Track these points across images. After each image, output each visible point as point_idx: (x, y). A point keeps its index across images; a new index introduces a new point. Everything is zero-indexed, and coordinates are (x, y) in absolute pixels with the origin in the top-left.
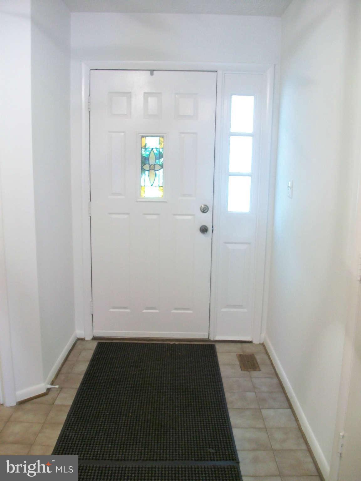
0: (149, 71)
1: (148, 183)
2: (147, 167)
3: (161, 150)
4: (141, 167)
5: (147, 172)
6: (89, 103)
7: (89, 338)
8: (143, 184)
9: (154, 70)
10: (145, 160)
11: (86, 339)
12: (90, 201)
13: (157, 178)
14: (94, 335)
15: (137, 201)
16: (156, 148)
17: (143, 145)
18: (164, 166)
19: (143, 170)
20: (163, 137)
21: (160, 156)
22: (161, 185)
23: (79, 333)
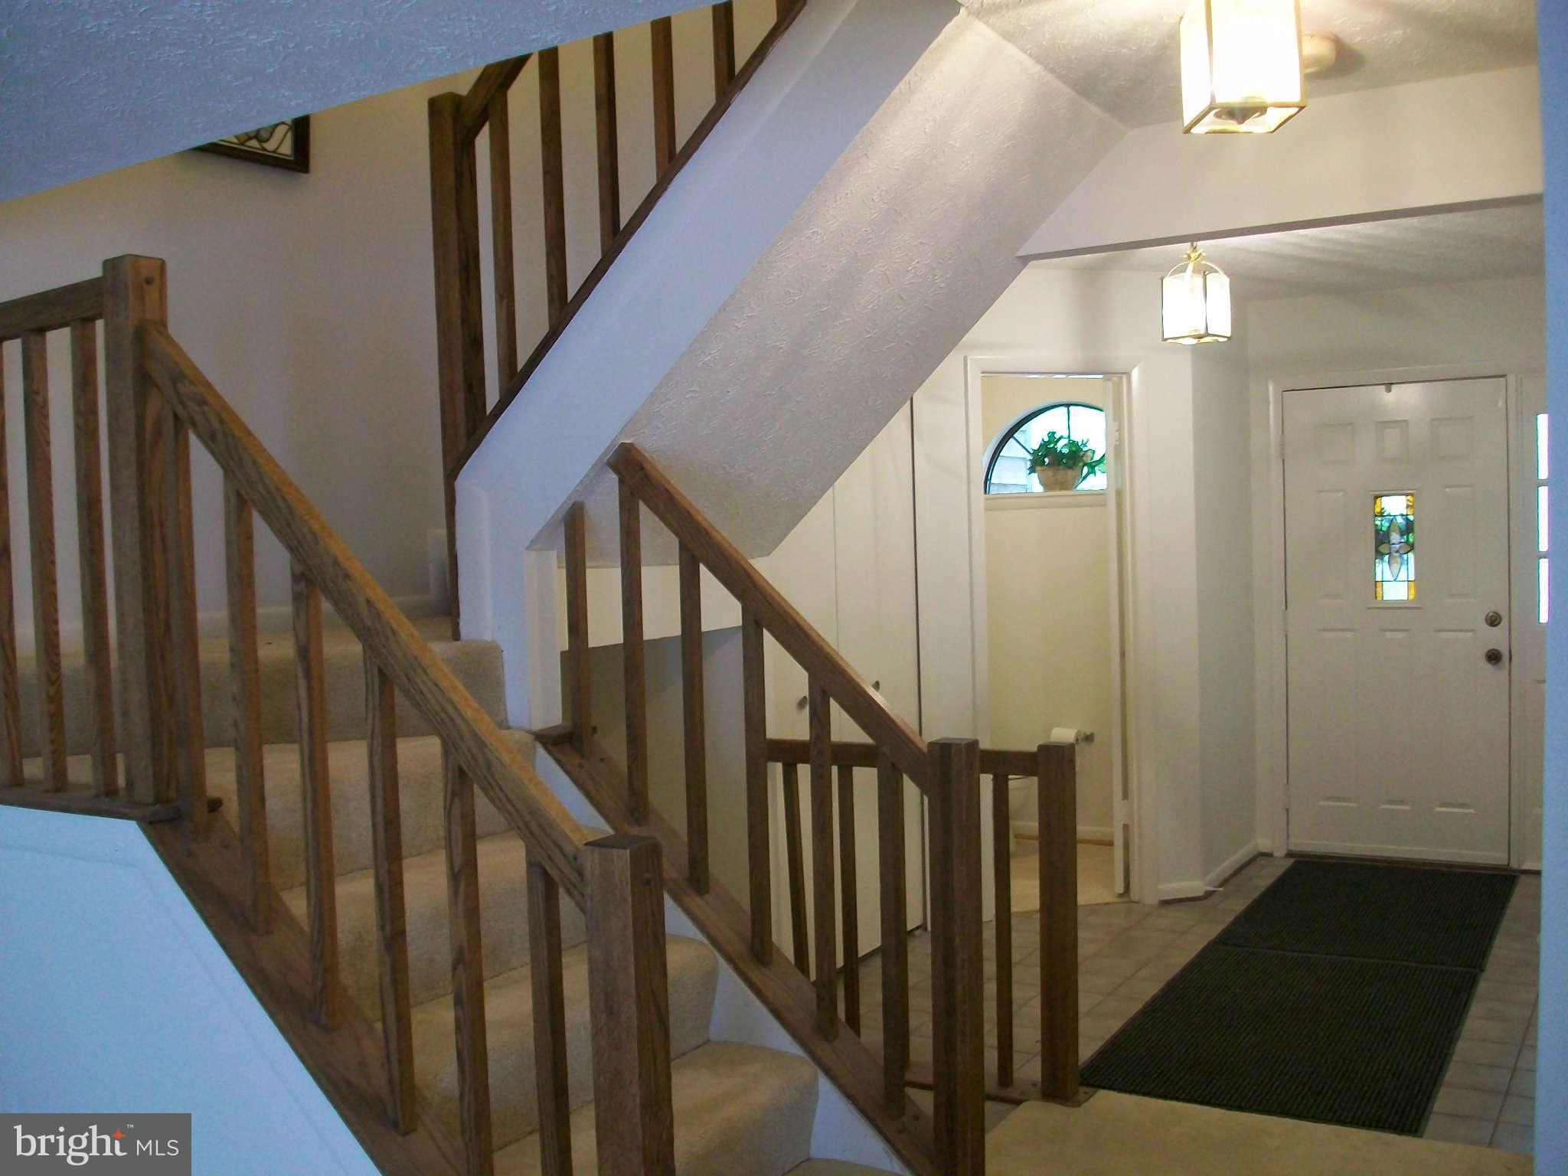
0: (1383, 387)
1: (1388, 576)
2: (1383, 548)
3: (1411, 518)
4: (1374, 549)
5: (1386, 558)
6: (1282, 445)
7: (1279, 853)
8: (1379, 578)
9: (1392, 384)
10: (1381, 539)
11: (1276, 854)
12: (1286, 608)
13: (1404, 568)
14: (1290, 848)
15: (1369, 608)
16: (1402, 515)
17: (1378, 510)
18: (1416, 545)
19: (1379, 555)
20: (1412, 495)
21: (1409, 528)
22: (1412, 578)
23: (1263, 843)
